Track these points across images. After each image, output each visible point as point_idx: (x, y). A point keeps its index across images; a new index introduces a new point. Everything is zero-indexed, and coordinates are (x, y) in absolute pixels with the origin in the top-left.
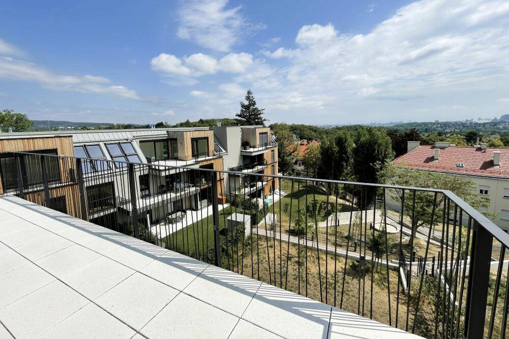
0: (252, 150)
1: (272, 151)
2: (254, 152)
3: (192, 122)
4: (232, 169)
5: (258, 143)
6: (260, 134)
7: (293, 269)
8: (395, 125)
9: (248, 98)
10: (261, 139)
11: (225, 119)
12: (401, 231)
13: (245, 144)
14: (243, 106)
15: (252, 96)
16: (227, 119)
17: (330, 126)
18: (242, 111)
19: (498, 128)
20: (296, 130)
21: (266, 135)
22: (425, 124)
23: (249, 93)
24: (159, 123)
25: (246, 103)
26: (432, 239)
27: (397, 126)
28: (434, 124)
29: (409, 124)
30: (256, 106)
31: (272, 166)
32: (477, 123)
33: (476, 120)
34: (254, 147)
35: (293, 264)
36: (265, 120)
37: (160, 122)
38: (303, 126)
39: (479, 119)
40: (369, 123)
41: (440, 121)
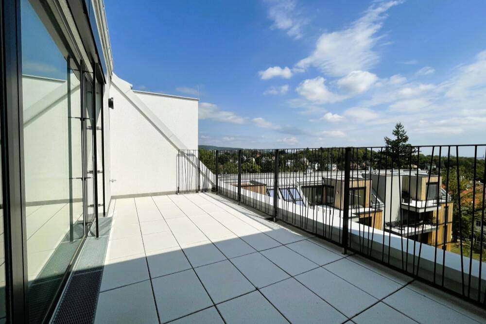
1: (445, 207)
13: (406, 196)
14: (388, 141)
15: (403, 129)
18: (387, 147)
21: (436, 185)
23: (399, 126)
25: (394, 138)
30: (407, 143)
31: (444, 227)
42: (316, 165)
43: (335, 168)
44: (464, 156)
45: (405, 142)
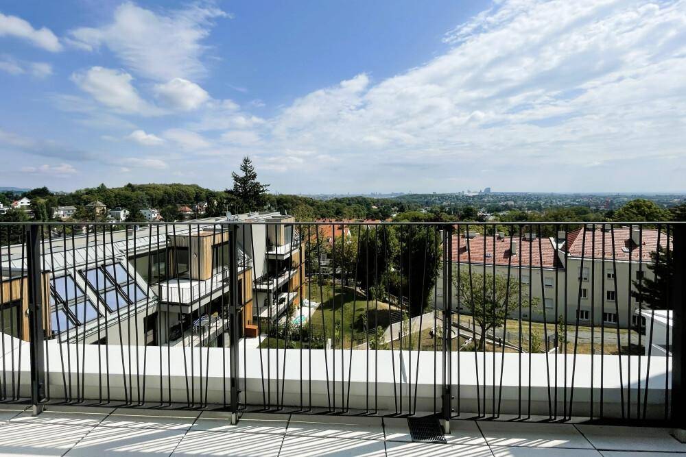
0: (277, 251)
1: (300, 249)
2: (286, 254)
3: (111, 188)
4: (256, 282)
5: (283, 239)
8: (397, 196)
9: (245, 168)
11: (175, 185)
12: (459, 335)
14: (236, 178)
15: (251, 165)
16: (179, 185)
17: (326, 197)
18: (236, 185)
19: (484, 201)
20: (286, 202)
21: (291, 227)
22: (425, 196)
23: (246, 161)
24: (38, 189)
25: (242, 174)
26: (487, 338)
27: (400, 198)
28: (433, 196)
30: (256, 181)
31: (300, 268)
32: (467, 196)
33: (466, 193)
34: (279, 246)
37: (41, 187)
38: (295, 197)
39: (469, 192)
40: (370, 194)
41: (437, 193)
42: (122, 213)
43: (156, 215)
44: (292, 194)
45: (253, 179)
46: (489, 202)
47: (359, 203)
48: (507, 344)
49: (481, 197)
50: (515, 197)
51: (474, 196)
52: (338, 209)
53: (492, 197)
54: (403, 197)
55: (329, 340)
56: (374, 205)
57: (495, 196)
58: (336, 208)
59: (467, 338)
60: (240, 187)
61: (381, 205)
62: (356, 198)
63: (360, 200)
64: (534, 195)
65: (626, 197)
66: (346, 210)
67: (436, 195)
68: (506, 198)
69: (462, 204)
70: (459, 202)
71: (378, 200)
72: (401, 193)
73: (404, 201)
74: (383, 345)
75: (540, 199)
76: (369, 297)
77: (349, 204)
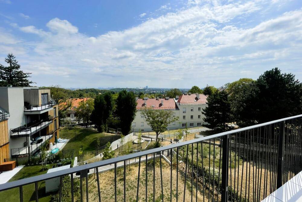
0: (35, 109)
1: (54, 108)
2: (42, 110)
4: (14, 131)
5: (40, 102)
6: (42, 94)
7: (122, 185)
8: (111, 89)
10: (43, 99)
15: (15, 59)
17: (74, 89)
21: (47, 95)
22: (123, 89)
23: (11, 56)
25: (7, 65)
27: (112, 90)
29: (117, 89)
30: (19, 70)
31: (55, 120)
32: (140, 89)
33: (139, 88)
34: (37, 106)
35: (119, 182)
36: (30, 83)
39: (140, 87)
40: (98, 88)
45: (17, 69)
46: (147, 91)
47: (92, 91)
48: (164, 140)
49: (144, 89)
50: (156, 90)
51: (142, 89)
52: (81, 94)
53: (148, 89)
54: (114, 89)
55: (76, 158)
56: (100, 93)
57: (149, 89)
58: (79, 94)
59: (149, 141)
60: (5, 73)
61: (104, 92)
62: (91, 89)
63: (93, 90)
64: (162, 89)
65: (186, 90)
66: (85, 94)
67: (128, 89)
68: (153, 90)
69: (138, 92)
70: (136, 91)
71: (102, 91)
72: (113, 88)
73: (114, 91)
74: (111, 152)
75: (164, 90)
76: (100, 131)
77: (87, 92)
